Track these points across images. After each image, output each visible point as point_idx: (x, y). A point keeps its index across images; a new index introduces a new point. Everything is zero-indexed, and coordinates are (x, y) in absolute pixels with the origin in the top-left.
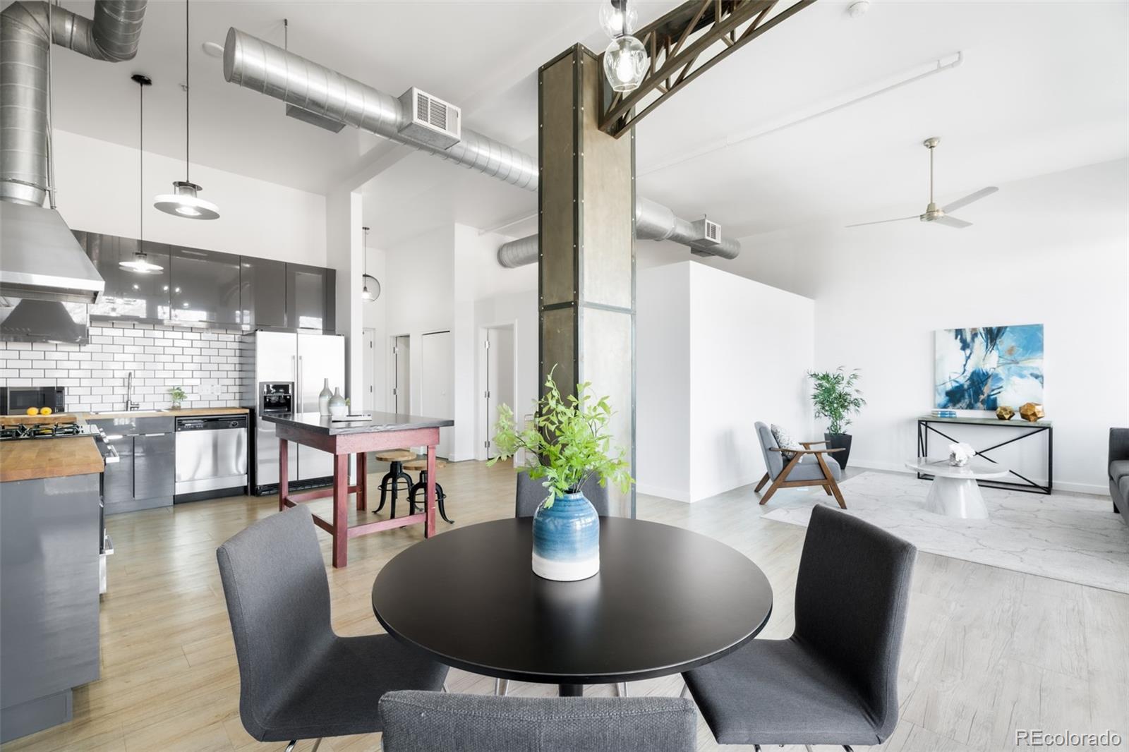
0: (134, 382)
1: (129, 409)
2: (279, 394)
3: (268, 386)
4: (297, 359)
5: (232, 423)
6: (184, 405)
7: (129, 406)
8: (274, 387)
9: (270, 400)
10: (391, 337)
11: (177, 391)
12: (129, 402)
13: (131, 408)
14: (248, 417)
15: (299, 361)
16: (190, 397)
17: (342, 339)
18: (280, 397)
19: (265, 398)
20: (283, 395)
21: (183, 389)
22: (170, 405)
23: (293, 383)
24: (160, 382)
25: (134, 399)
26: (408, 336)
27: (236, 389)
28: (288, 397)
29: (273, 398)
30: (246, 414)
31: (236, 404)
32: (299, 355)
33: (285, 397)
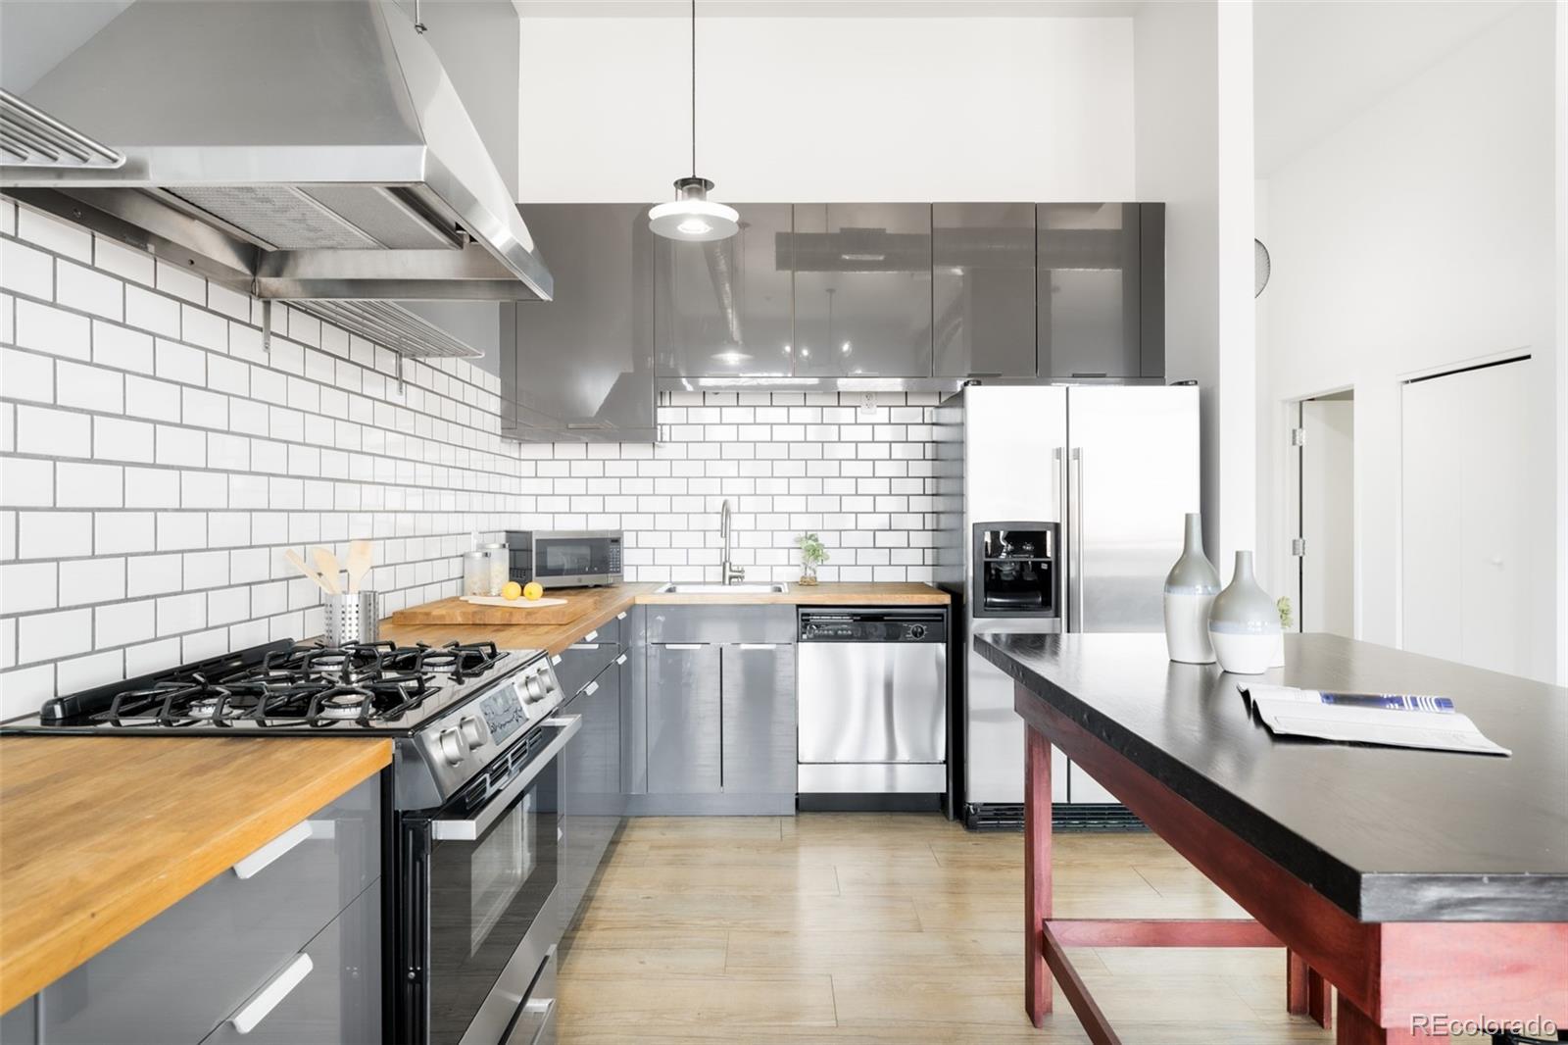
0: (736, 522)
1: (727, 582)
2: (1022, 558)
3: (995, 535)
4: (1067, 458)
5: (913, 626)
6: (825, 574)
7: (728, 573)
8: (1010, 537)
9: (998, 571)
10: (1285, 402)
11: (810, 542)
12: (728, 565)
13: (731, 578)
14: (948, 614)
15: (1074, 464)
16: (835, 556)
17: (1192, 393)
18: (1023, 564)
19: (987, 565)
20: (1031, 559)
21: (823, 538)
22: (796, 574)
23: (1057, 527)
24: (781, 522)
25: (737, 559)
26: (1347, 395)
27: (925, 539)
28: (1044, 566)
29: (1006, 569)
30: (945, 606)
31: (925, 576)
32: (1071, 447)
33: (1037, 565)
